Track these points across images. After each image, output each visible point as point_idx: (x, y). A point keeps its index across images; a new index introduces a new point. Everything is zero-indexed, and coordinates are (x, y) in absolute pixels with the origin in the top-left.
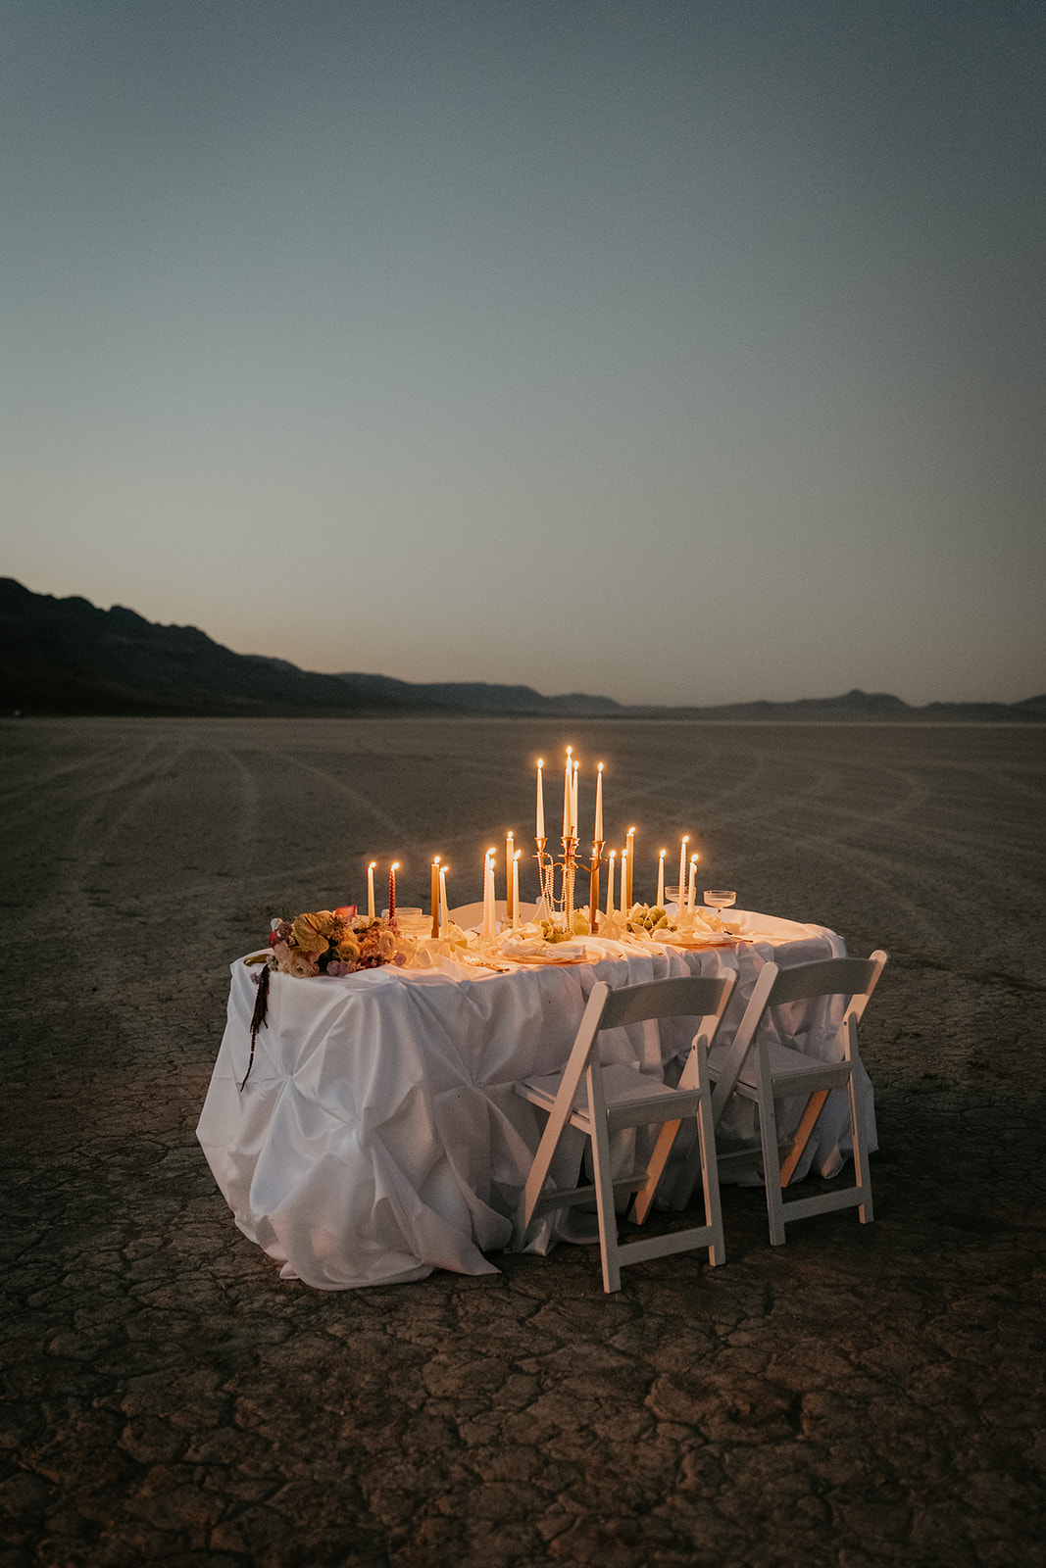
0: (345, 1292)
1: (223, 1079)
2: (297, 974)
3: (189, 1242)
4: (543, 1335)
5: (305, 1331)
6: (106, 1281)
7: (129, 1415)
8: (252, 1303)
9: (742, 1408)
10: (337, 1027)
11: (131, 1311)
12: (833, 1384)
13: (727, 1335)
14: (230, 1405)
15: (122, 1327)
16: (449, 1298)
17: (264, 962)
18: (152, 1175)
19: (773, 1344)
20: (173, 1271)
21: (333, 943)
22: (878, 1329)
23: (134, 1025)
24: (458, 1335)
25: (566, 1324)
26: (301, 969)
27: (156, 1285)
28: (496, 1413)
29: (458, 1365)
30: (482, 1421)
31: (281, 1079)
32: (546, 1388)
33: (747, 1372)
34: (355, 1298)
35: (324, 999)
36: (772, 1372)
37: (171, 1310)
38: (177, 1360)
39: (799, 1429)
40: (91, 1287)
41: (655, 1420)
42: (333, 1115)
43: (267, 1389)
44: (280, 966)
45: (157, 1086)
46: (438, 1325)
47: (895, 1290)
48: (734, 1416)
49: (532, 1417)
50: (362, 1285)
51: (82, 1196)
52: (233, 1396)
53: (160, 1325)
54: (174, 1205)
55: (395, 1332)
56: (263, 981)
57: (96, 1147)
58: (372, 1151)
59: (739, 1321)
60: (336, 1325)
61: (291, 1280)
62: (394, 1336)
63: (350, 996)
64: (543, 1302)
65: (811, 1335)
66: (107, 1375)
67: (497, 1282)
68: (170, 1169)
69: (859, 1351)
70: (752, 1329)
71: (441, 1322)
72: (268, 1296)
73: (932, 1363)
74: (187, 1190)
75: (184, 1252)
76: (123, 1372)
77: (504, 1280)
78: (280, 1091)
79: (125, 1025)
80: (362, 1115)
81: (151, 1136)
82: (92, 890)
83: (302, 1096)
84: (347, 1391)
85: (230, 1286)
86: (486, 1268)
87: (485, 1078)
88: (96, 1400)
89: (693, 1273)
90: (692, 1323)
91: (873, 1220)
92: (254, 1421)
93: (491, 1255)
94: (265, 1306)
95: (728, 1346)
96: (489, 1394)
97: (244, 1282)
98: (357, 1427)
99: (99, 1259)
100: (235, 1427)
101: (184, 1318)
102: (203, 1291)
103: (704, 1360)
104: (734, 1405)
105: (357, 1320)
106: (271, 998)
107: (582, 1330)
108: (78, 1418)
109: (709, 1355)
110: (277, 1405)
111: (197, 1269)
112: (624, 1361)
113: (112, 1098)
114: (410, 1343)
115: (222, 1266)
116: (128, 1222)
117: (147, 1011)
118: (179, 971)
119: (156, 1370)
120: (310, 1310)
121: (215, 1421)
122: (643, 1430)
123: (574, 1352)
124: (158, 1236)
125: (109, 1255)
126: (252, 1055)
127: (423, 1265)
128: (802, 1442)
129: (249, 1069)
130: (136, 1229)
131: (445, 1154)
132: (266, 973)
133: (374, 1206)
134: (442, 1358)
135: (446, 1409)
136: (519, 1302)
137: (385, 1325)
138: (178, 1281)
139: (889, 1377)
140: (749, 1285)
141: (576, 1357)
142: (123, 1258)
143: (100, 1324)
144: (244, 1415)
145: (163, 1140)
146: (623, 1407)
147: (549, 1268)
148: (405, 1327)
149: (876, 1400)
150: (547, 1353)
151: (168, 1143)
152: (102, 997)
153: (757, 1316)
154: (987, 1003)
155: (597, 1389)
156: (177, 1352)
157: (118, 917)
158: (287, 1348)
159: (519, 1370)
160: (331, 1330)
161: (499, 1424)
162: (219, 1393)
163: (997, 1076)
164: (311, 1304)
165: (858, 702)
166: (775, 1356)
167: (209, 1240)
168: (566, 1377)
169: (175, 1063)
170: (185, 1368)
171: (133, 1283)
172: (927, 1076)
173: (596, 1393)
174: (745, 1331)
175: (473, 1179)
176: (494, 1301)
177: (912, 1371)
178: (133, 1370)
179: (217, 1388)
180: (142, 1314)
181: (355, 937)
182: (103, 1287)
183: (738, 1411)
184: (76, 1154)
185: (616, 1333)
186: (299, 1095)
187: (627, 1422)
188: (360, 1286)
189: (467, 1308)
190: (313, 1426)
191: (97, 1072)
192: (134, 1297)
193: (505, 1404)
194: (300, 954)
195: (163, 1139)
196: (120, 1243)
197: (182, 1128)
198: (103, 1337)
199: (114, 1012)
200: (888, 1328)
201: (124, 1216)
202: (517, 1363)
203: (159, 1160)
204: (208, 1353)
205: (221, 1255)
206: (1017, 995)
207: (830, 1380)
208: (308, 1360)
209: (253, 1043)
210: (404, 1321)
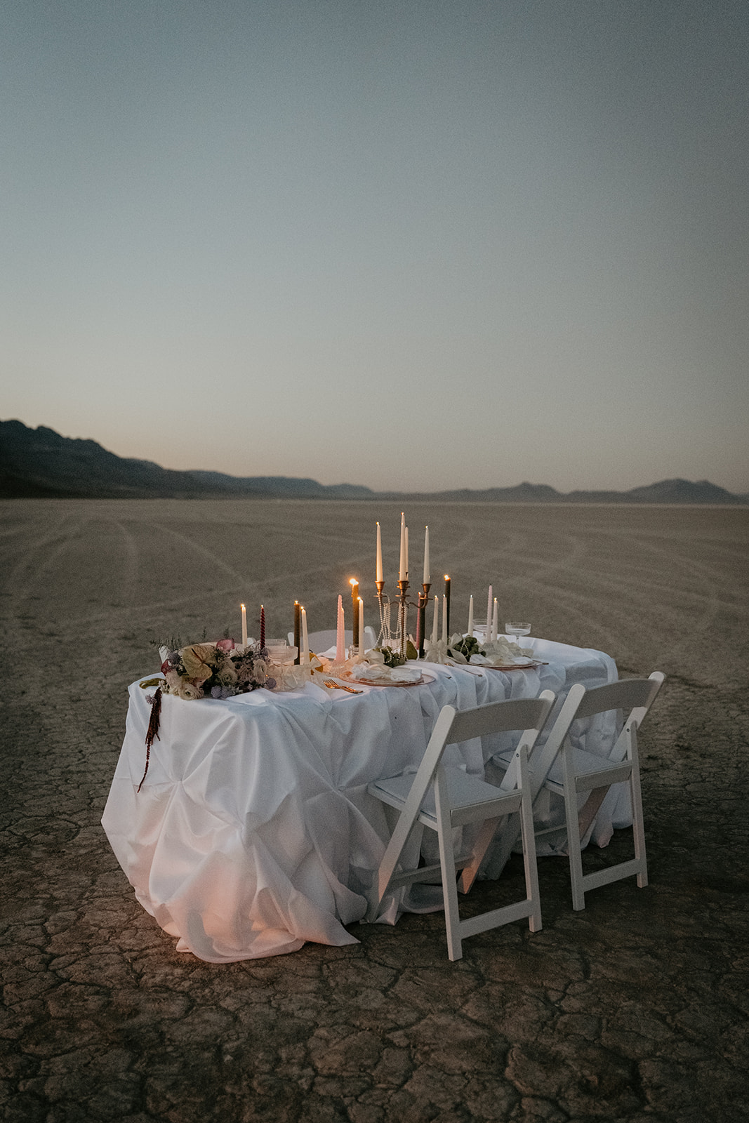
0: (232, 964)
1: (122, 779)
2: (186, 697)
3: (99, 916)
4: (406, 1006)
5: (202, 1005)
6: (30, 955)
7: (51, 1100)
8: (154, 977)
9: (590, 1078)
10: (219, 744)
11: (53, 986)
12: (660, 1050)
13: (560, 1000)
14: (141, 1088)
15: (45, 1003)
16: (320, 970)
17: (156, 685)
18: (67, 851)
19: (600, 1010)
20: (86, 944)
21: (215, 670)
22: (682, 990)
23: (51, 721)
24: (333, 1008)
25: (423, 994)
26: (189, 693)
27: (73, 959)
28: (377, 1092)
29: (338, 1039)
30: (367, 1102)
31: (173, 784)
32: (418, 1063)
33: (585, 1040)
34: (241, 971)
35: (208, 719)
36: (607, 1039)
37: (85, 984)
38: (93, 1038)
39: (644, 1101)
40: (18, 962)
41: (518, 1095)
42: (218, 817)
43: (172, 1069)
44: (171, 690)
45: (70, 772)
46: (315, 997)
47: (684, 951)
48: (585, 1088)
49: (409, 1094)
50: (247, 958)
51: (11, 872)
52: (144, 1077)
53: (78, 1002)
54: (85, 880)
55: (279, 1005)
56: (157, 703)
57: (22, 826)
58: (254, 848)
59: (566, 987)
60: (228, 999)
61: (186, 953)
62: (278, 1009)
63: (233, 717)
64: (400, 972)
65: (629, 999)
66: (31, 1055)
67: (358, 952)
68: (80, 846)
69: (673, 1014)
70: (578, 994)
71: (316, 992)
72: (167, 970)
73: (735, 1023)
74: (96, 866)
75: (95, 925)
76: (45, 1052)
77: (363, 949)
78: (171, 794)
79: (46, 721)
80: (244, 818)
81: (66, 817)
82: (23, 617)
83: (191, 800)
84: (243, 1070)
85: (135, 959)
86: (347, 939)
87: (344, 783)
88: (21, 1083)
89: (517, 939)
90: (529, 990)
91: (647, 885)
92: (163, 1105)
93: (351, 927)
94: (166, 980)
95: (563, 1013)
96: (368, 1071)
97: (147, 956)
98: (256, 1112)
99: (24, 934)
100: (147, 1112)
101: (97, 993)
102: (113, 964)
103: (546, 1028)
104: (583, 1076)
105: (245, 993)
106: (163, 716)
107: (437, 1000)
108: (6, 1103)
109: (550, 1023)
110: (183, 1087)
111: (106, 942)
112: (481, 1032)
113: (36, 783)
114: (292, 1016)
115: (127, 940)
116: (48, 896)
117: (62, 710)
118: (85, 678)
119: (75, 1048)
120: (205, 983)
121: (129, 1106)
122: (511, 1107)
123: (435, 1024)
124: (72, 910)
125: (33, 929)
126: (147, 763)
127: (297, 939)
128: (651, 1114)
129: (145, 774)
130: (55, 903)
131: (314, 848)
132: (158, 695)
133: (257, 894)
134: (322, 1032)
135: (332, 1087)
136: (380, 971)
137: (269, 997)
138: (91, 954)
139: (704, 1040)
140: (565, 949)
141: (438, 1028)
142: (44, 931)
143: (25, 1000)
144: (155, 1100)
145: (75, 820)
146: (488, 1081)
147: (400, 937)
148: (287, 1000)
149: (702, 1064)
150: (412, 1024)
151: (79, 823)
152: (28, 699)
153: (580, 981)
154: (673, 698)
155: (462, 1063)
156: (93, 1030)
157: (40, 636)
158: (189, 1024)
159: (389, 1044)
160: (223, 1004)
161: (383, 1104)
162: (131, 1074)
163: (701, 756)
164: (205, 977)
165: (526, 490)
166: (604, 1022)
167: (115, 914)
168: (433, 1050)
169: (83, 753)
170: (101, 1046)
171: (53, 956)
172: (650, 758)
173: (461, 1067)
174: (574, 996)
175: (336, 867)
176: (359, 971)
177: (722, 1033)
178: (54, 1049)
179: (129, 1069)
180: (61, 990)
181: (233, 664)
182: (28, 962)
183: (588, 1081)
184: (6, 833)
185: (467, 1001)
186: (187, 798)
187: (495, 1098)
188: (244, 959)
189: (338, 979)
190: (217, 1110)
191: (24, 760)
192: (54, 971)
193: (384, 1082)
194: (188, 680)
195: (75, 818)
196: (42, 917)
197: (91, 809)
198: (28, 1014)
199: (38, 710)
200: (690, 989)
201: (45, 891)
202: (387, 1036)
203: (73, 838)
204: (119, 1030)
205: (126, 929)
206: (693, 692)
207: (656, 1046)
208: (207, 1037)
209: (148, 753)
210: (285, 992)
